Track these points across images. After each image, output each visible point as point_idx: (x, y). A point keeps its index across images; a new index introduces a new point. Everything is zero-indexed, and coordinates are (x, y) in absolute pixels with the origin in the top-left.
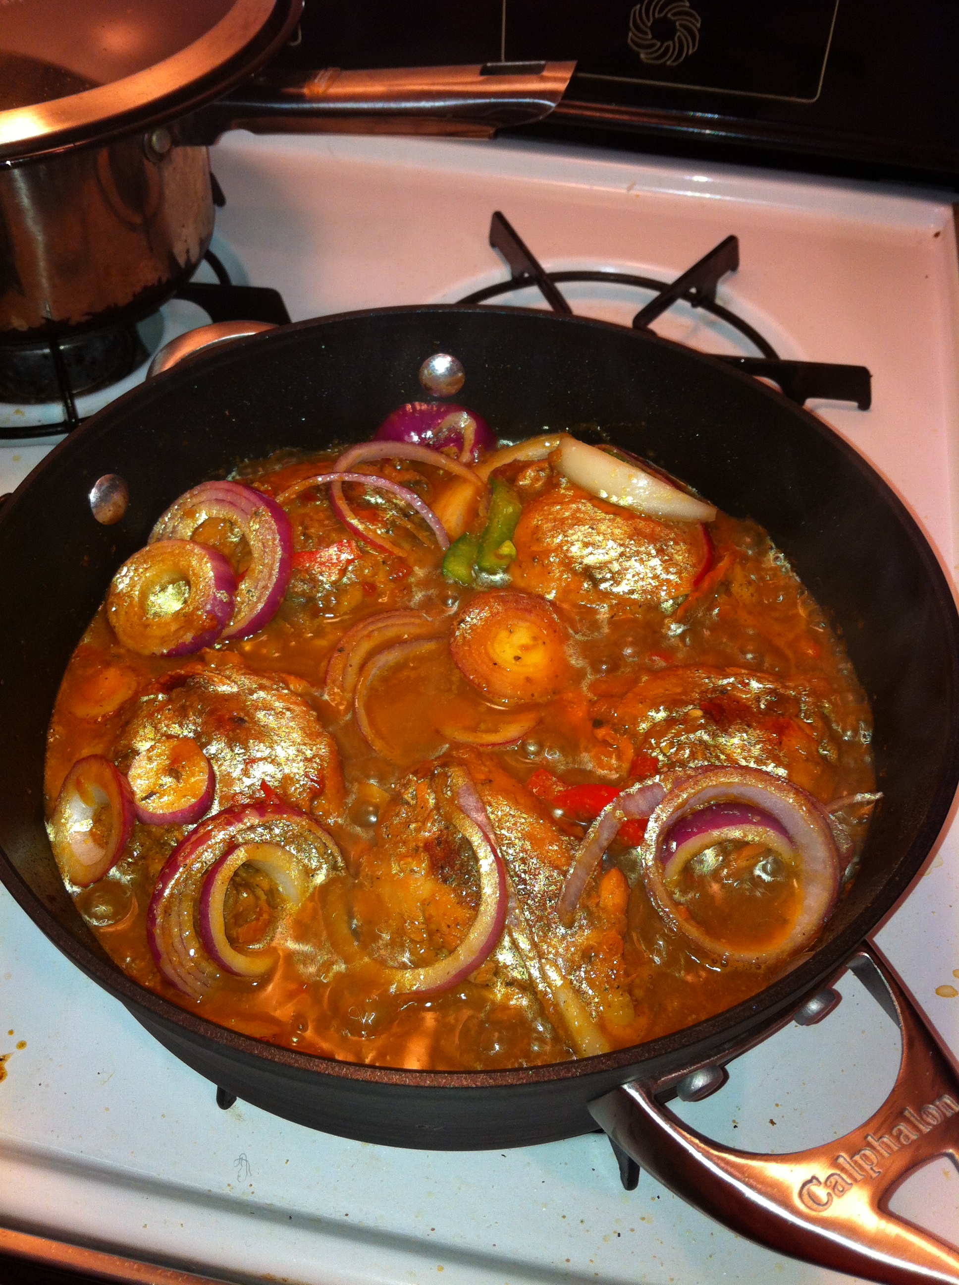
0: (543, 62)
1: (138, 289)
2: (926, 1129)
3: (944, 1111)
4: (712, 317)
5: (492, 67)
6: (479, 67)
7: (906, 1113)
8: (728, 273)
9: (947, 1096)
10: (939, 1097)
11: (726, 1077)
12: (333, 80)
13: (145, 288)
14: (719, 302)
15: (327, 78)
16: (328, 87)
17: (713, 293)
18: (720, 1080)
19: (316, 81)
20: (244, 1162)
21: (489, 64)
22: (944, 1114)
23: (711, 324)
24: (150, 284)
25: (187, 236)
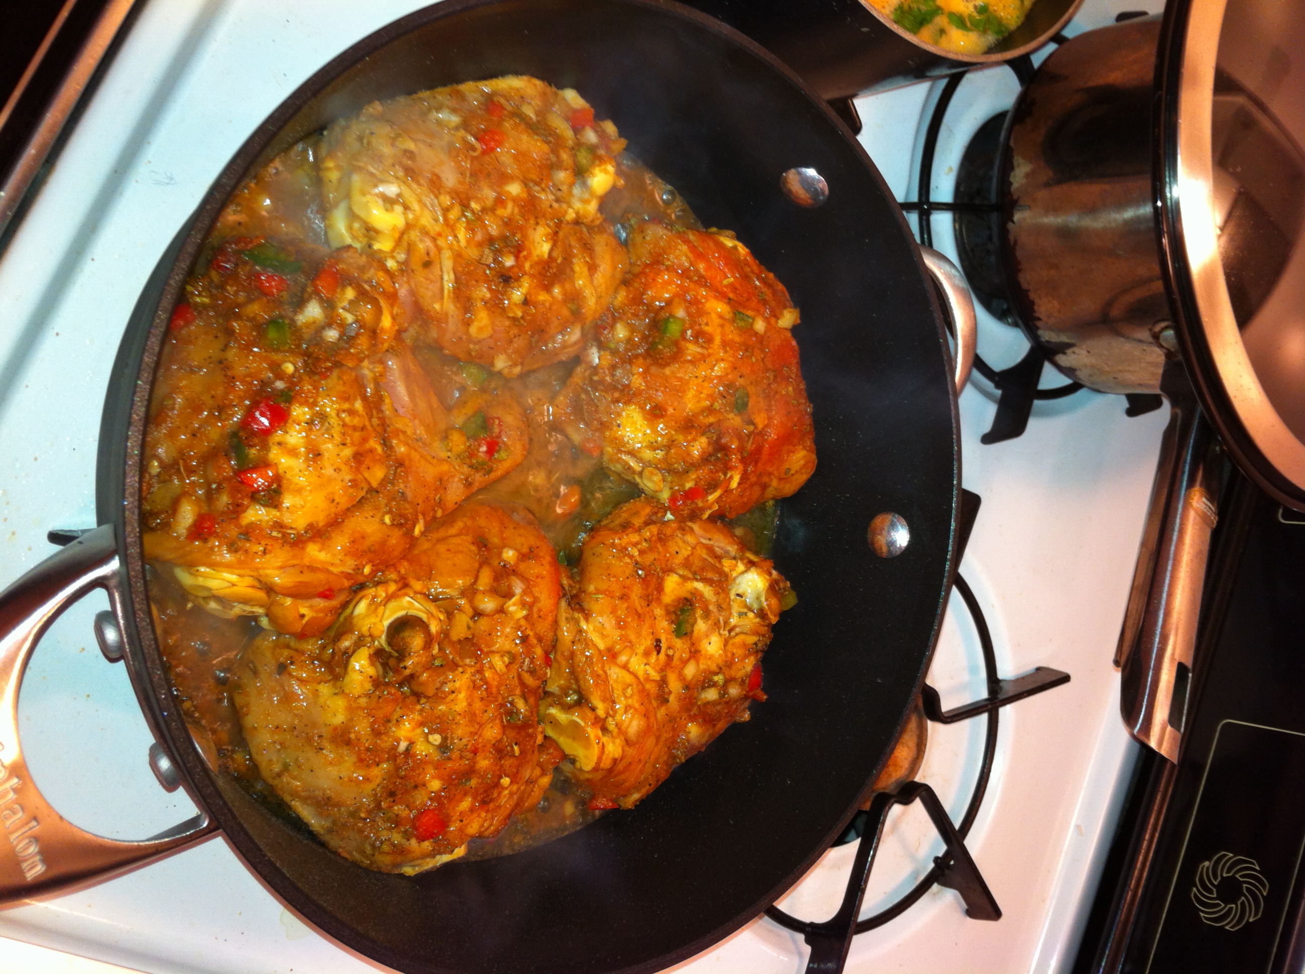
0: (1182, 729)
1: (1032, 296)
2: (13, 837)
3: (29, 862)
4: (922, 877)
5: (1187, 677)
6: (1189, 664)
7: (34, 823)
8: (965, 906)
9: (44, 869)
10: (44, 861)
11: (112, 660)
12: (1204, 518)
13: (1032, 303)
14: (935, 887)
15: (1205, 510)
16: (1196, 511)
17: (946, 884)
18: (111, 655)
19: (1204, 499)
20: (167, 181)
21: (1190, 675)
22: (26, 860)
23: (915, 874)
24: (1036, 308)
25: (1078, 354)
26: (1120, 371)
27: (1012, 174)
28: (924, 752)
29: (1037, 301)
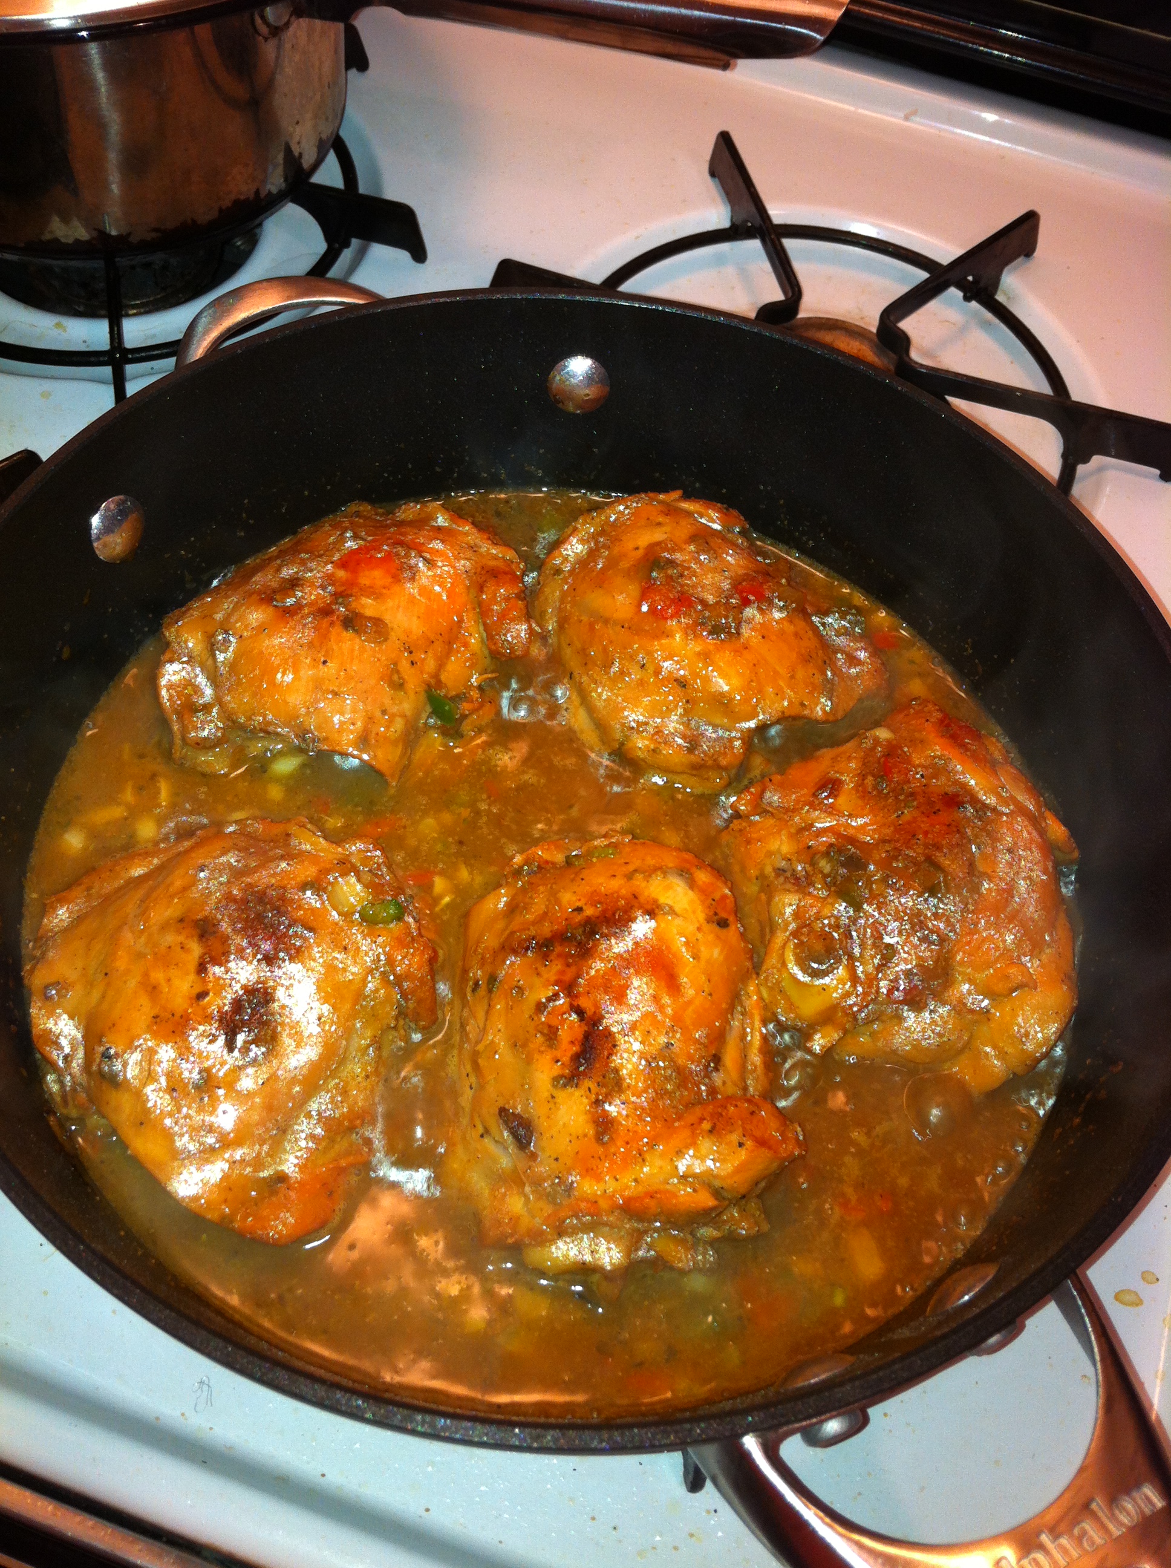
1: (227, 203)
2: (1116, 1532)
3: (1144, 1506)
4: (989, 315)
7: (1094, 1506)
8: (1021, 259)
9: (1148, 1485)
10: (1138, 1485)
11: (865, 1421)
13: (237, 203)
14: (1000, 297)
17: (995, 284)
18: (859, 1423)
20: (205, 1388)
22: (1142, 1512)
23: (985, 325)
24: (242, 197)
25: (301, 137)
26: (320, 79)
27: (63, 240)
28: (837, 320)
29: (233, 197)
